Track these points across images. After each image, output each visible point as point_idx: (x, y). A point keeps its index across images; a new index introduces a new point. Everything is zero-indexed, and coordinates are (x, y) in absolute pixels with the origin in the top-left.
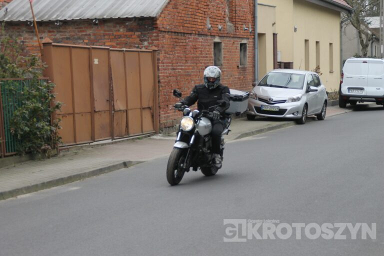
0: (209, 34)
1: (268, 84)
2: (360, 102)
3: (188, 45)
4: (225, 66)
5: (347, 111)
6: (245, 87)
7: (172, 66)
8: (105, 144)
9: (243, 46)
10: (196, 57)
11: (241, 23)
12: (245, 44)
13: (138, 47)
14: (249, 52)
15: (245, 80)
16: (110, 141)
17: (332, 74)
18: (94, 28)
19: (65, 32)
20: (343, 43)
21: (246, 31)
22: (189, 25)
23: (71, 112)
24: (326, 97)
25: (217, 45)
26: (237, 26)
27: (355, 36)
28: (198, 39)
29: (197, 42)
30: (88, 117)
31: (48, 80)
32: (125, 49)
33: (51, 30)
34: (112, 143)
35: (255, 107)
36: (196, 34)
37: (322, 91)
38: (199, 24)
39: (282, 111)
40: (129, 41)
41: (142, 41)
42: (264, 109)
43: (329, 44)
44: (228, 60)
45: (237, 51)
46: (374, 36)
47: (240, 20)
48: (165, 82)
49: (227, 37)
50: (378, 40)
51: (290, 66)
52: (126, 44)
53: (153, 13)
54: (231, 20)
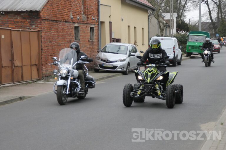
0: (72, 21)
1: (107, 51)
3: (59, 28)
4: (81, 40)
6: (93, 53)
7: (50, 40)
8: (9, 86)
10: (64, 35)
11: (90, 15)
12: (93, 28)
13: (29, 29)
14: (95, 31)
15: (93, 48)
16: (12, 84)
17: (143, 46)
18: (1, 17)
20: (150, 28)
21: (93, 20)
22: (60, 16)
25: (76, 28)
26: (88, 17)
27: (157, 24)
28: (65, 24)
29: (64, 26)
32: (21, 30)
34: (13, 86)
35: (99, 65)
36: (64, 21)
38: (66, 15)
39: (115, 67)
41: (31, 25)
42: (104, 66)
43: (142, 28)
44: (83, 37)
45: (89, 32)
46: (167, 24)
47: (90, 14)
48: (46, 50)
49: (83, 23)
50: (169, 26)
51: (119, 41)
52: (22, 26)
53: (38, 9)
54: (85, 13)
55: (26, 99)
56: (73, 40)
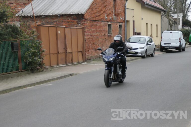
1: (131, 41)
3: (97, 25)
4: (113, 34)
5: (164, 53)
7: (91, 34)
8: (63, 66)
10: (100, 30)
11: (119, 16)
12: (121, 25)
13: (76, 26)
14: (123, 28)
16: (65, 65)
17: (157, 37)
18: (58, 19)
19: (46, 20)
20: (162, 24)
21: (121, 20)
22: (98, 17)
23: (49, 53)
24: (155, 47)
25: (109, 26)
26: (118, 17)
27: (167, 22)
28: (101, 23)
29: (101, 24)
30: (56, 55)
31: (39, 40)
32: (71, 27)
33: (41, 19)
34: (66, 66)
36: (100, 21)
37: (153, 45)
38: (102, 15)
39: (137, 53)
41: (78, 24)
42: (129, 52)
43: (156, 25)
44: (114, 32)
45: (118, 28)
47: (119, 15)
48: (88, 41)
49: (114, 22)
50: (176, 23)
51: (140, 34)
52: (72, 25)
53: (83, 12)
54: (115, 15)
55: (74, 75)
56: (107, 34)
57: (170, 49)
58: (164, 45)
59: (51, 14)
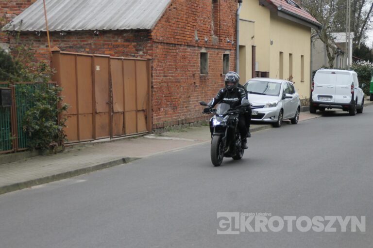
0: (197, 45)
2: (328, 109)
3: (178, 55)
4: (210, 74)
5: (317, 116)
7: (164, 73)
8: (105, 142)
9: (226, 57)
10: (185, 66)
11: (224, 36)
12: (228, 55)
13: (134, 56)
14: (231, 62)
16: (109, 139)
17: (303, 83)
18: (94, 39)
19: (69, 41)
20: (313, 55)
21: (229, 44)
22: (179, 37)
23: (75, 112)
24: (299, 103)
25: (203, 55)
26: (221, 38)
27: (323, 50)
28: (187, 49)
29: (186, 52)
30: (90, 117)
31: (56, 84)
32: (123, 58)
33: (56, 39)
34: (110, 142)
36: (185, 45)
37: (296, 99)
38: (188, 33)
39: (261, 116)
40: (126, 51)
41: (138, 50)
43: (300, 56)
44: (213, 69)
45: (221, 61)
46: (339, 50)
47: (223, 33)
48: (158, 87)
49: (212, 48)
50: (342, 53)
51: (266, 75)
52: (123, 53)
53: (148, 26)
54: (216, 33)
55: (131, 161)
56: (198, 73)
57: (331, 108)
58: (318, 99)
59: (79, 28)
